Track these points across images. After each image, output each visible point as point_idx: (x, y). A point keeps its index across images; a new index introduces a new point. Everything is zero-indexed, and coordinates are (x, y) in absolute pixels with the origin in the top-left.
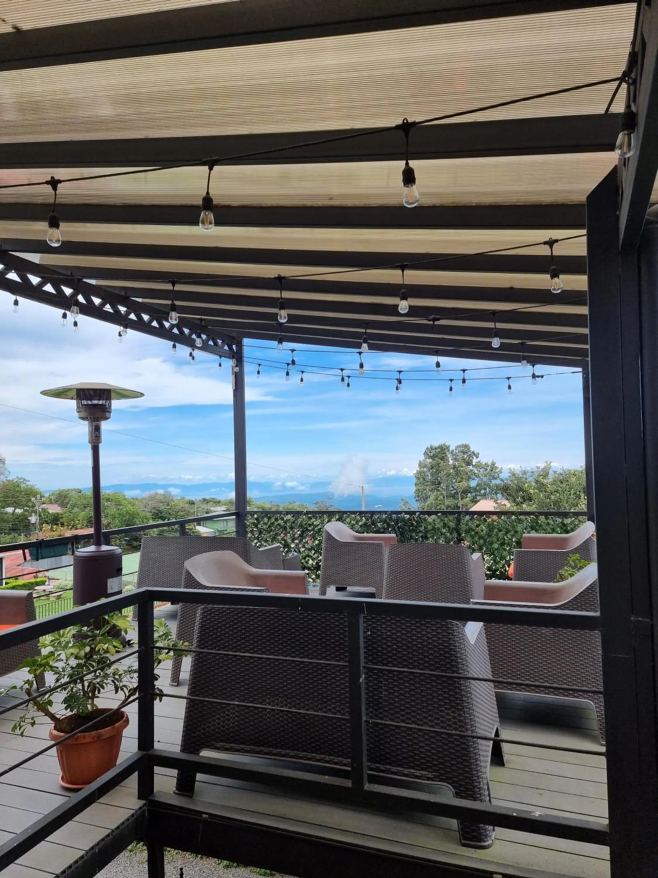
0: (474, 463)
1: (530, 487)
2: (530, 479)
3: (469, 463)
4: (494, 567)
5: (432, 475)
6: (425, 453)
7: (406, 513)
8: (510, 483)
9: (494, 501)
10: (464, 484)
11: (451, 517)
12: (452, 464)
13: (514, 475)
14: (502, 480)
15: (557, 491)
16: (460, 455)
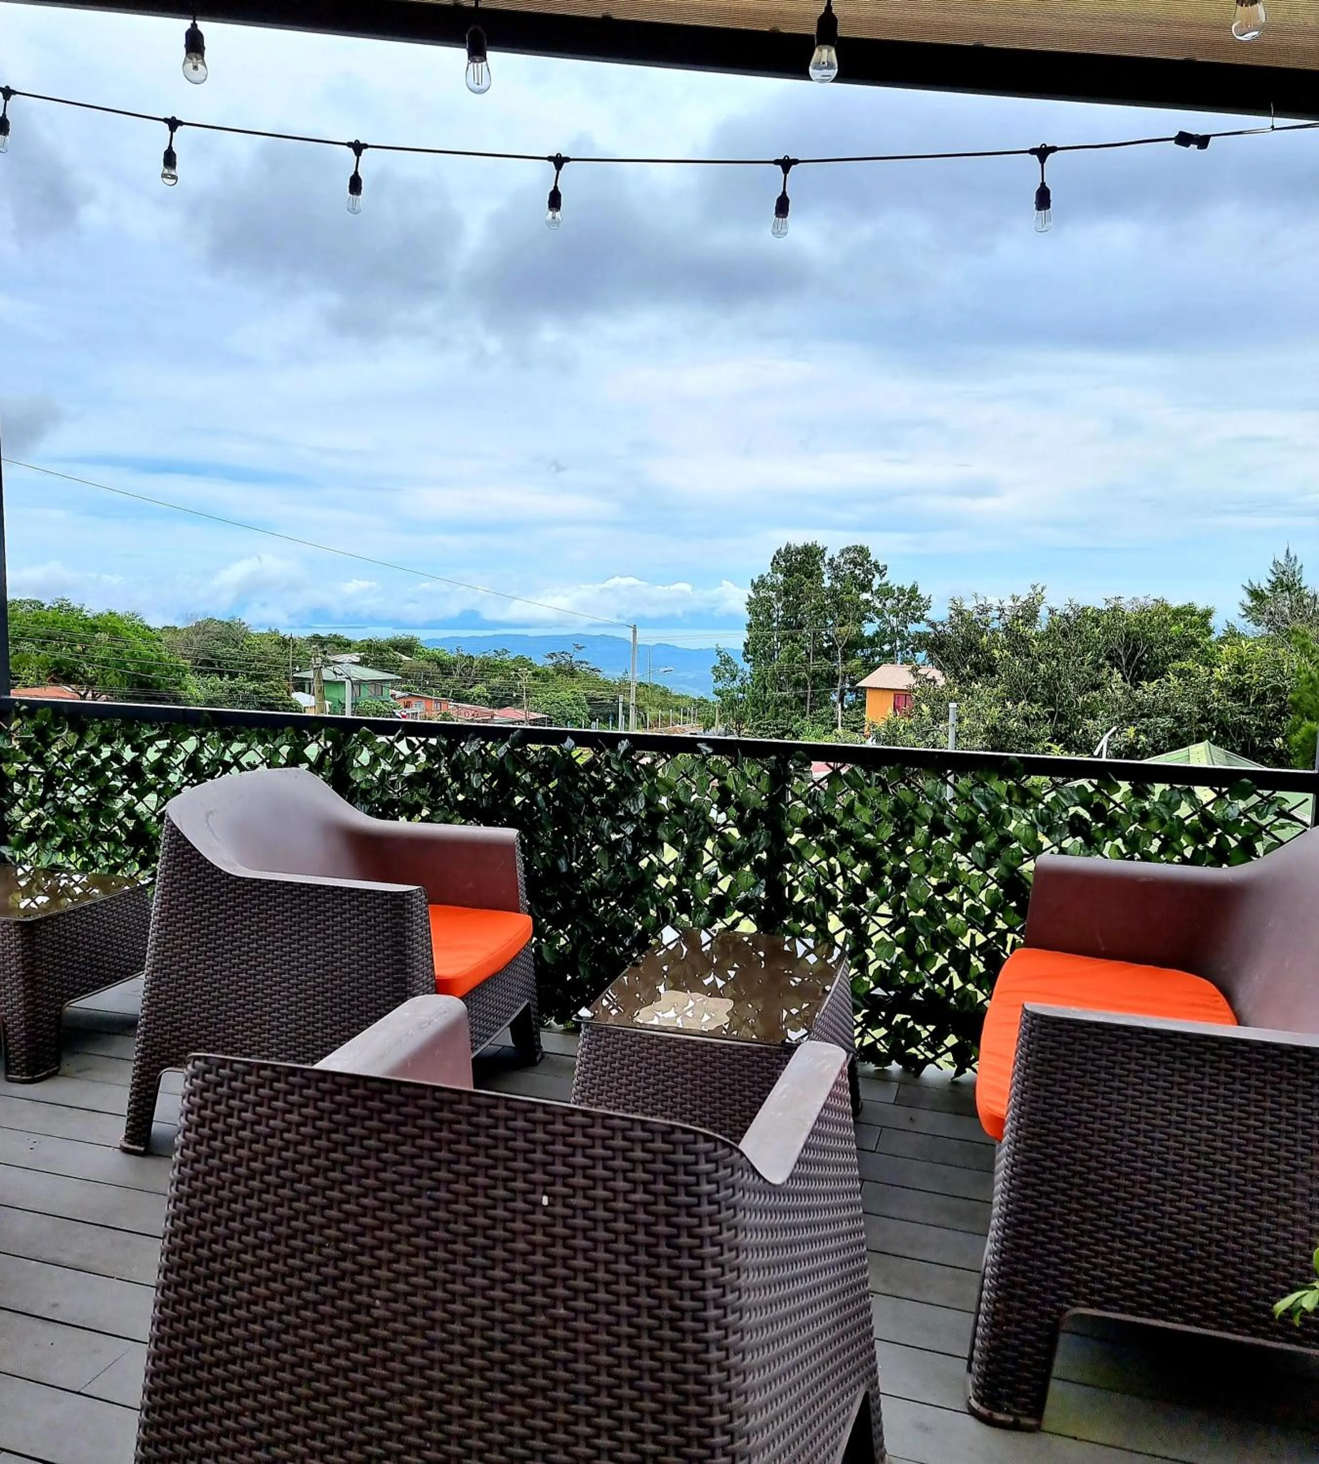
0: (875, 587)
1: (994, 641)
2: (995, 625)
3: (865, 587)
4: (904, 974)
5: (786, 607)
6: (775, 562)
7: (582, 739)
8: (949, 630)
9: (911, 671)
10: (850, 629)
11: (751, 770)
12: (829, 589)
13: (960, 613)
14: (933, 625)
15: (1054, 656)
16: (847, 568)
